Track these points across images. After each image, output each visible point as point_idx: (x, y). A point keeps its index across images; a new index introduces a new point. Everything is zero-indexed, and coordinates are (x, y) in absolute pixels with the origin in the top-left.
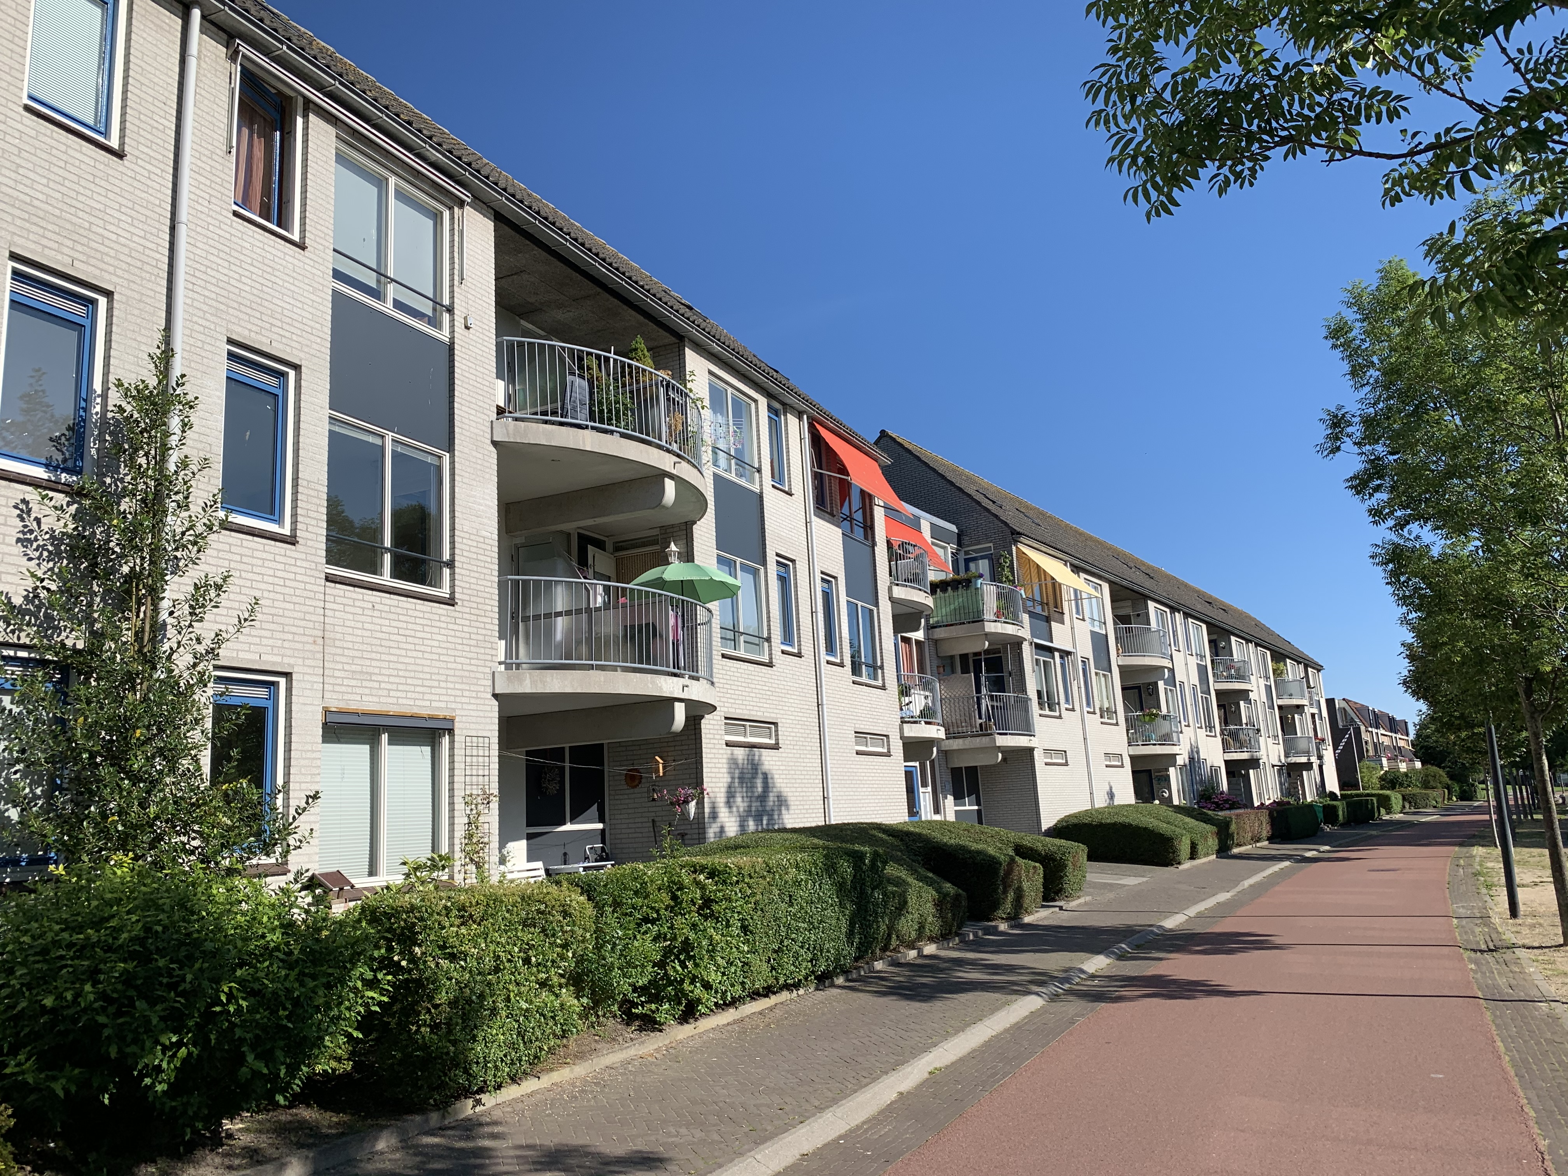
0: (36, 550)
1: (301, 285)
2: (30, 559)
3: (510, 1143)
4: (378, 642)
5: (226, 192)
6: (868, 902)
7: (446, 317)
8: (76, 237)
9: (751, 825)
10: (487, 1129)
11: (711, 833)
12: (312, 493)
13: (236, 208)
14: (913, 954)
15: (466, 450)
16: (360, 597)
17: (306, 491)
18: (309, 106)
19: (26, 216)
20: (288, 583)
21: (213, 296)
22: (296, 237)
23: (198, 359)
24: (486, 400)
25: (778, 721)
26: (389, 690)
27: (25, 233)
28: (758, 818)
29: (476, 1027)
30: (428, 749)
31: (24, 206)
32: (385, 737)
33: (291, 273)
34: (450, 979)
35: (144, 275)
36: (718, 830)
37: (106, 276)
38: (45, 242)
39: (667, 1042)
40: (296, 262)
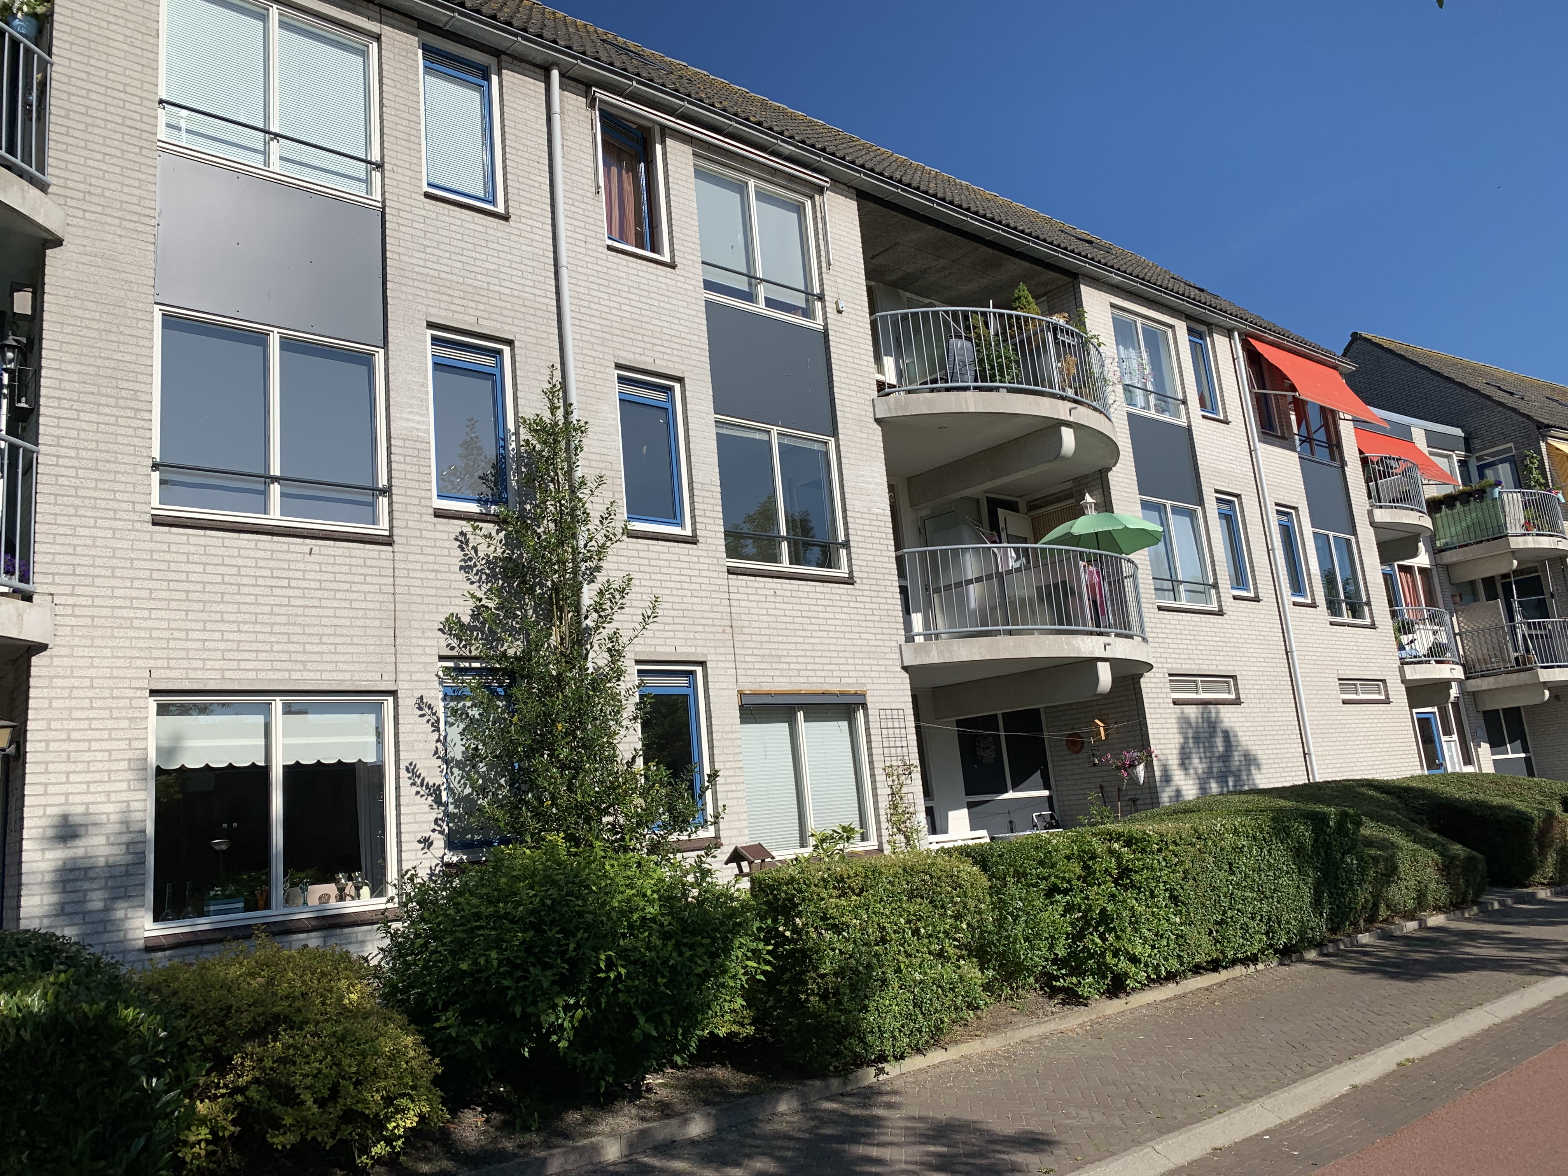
0: (476, 574)
1: (675, 302)
2: (472, 583)
3: (904, 1113)
4: (784, 626)
5: (599, 230)
6: (1338, 869)
7: (818, 305)
8: (478, 298)
9: (1214, 787)
10: (886, 1099)
11: (1166, 796)
12: (707, 494)
13: (610, 242)
14: (1411, 926)
15: (850, 432)
16: (762, 585)
17: (701, 493)
18: (666, 132)
19: (436, 288)
20: (694, 579)
21: (599, 327)
22: (667, 258)
23: (592, 387)
24: (865, 380)
25: (1237, 673)
26: (799, 670)
27: (437, 303)
28: (1222, 779)
29: (866, 997)
30: (846, 723)
31: (434, 280)
32: (800, 715)
33: (665, 293)
34: (833, 950)
35: (537, 320)
36: (1173, 794)
37: (507, 327)
38: (453, 307)
39: (1093, 1017)
40: (669, 281)
